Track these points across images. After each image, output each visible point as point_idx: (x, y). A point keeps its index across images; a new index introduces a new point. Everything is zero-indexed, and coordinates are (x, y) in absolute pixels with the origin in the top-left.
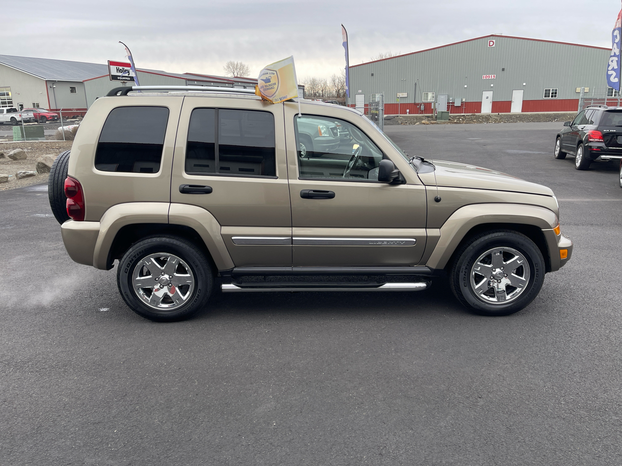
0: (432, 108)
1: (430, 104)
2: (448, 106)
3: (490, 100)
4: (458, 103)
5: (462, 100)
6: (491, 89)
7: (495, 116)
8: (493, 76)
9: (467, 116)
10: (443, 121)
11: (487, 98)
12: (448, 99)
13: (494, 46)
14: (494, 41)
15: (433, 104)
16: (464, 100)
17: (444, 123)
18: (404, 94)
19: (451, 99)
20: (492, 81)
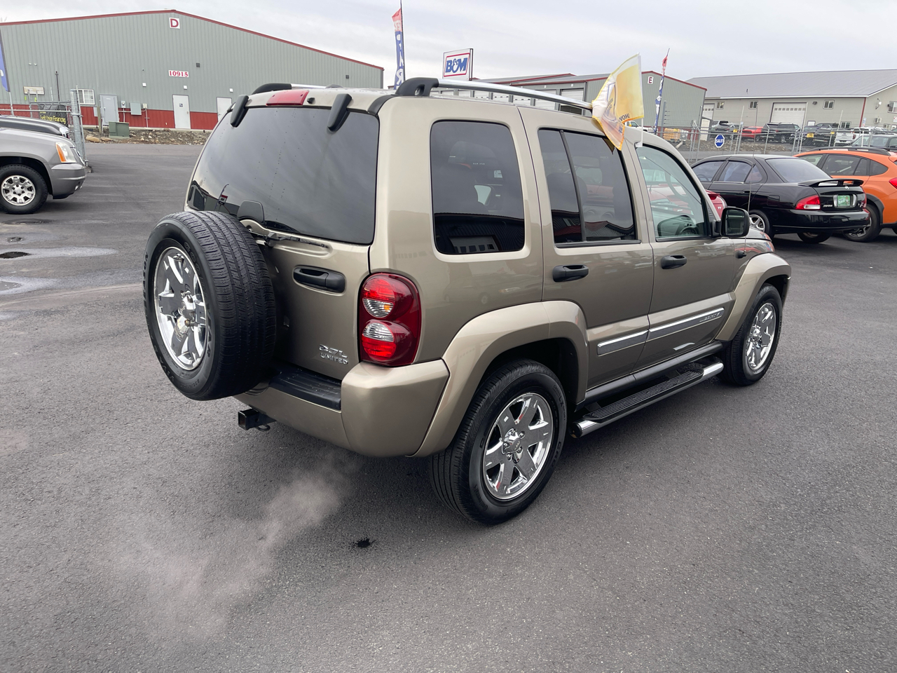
0: (96, 115)
1: (90, 109)
2: (121, 115)
3: (186, 109)
4: (136, 111)
5: (142, 106)
6: (184, 93)
7: (200, 134)
8: (184, 73)
9: (156, 131)
10: (121, 138)
11: (181, 105)
12: (119, 103)
13: (178, 27)
14: (178, 20)
15: (95, 109)
16: (145, 106)
17: (125, 141)
18: (37, 88)
19: (123, 102)
20: (184, 81)
